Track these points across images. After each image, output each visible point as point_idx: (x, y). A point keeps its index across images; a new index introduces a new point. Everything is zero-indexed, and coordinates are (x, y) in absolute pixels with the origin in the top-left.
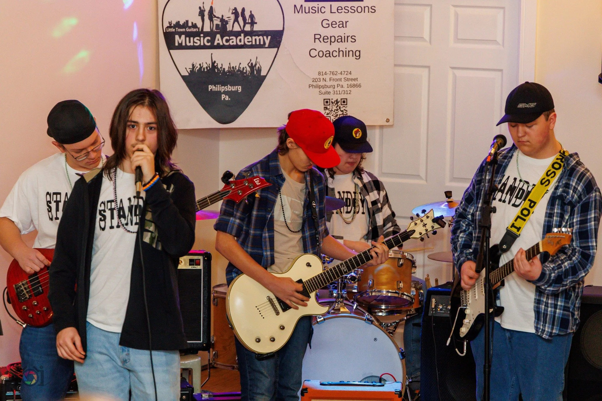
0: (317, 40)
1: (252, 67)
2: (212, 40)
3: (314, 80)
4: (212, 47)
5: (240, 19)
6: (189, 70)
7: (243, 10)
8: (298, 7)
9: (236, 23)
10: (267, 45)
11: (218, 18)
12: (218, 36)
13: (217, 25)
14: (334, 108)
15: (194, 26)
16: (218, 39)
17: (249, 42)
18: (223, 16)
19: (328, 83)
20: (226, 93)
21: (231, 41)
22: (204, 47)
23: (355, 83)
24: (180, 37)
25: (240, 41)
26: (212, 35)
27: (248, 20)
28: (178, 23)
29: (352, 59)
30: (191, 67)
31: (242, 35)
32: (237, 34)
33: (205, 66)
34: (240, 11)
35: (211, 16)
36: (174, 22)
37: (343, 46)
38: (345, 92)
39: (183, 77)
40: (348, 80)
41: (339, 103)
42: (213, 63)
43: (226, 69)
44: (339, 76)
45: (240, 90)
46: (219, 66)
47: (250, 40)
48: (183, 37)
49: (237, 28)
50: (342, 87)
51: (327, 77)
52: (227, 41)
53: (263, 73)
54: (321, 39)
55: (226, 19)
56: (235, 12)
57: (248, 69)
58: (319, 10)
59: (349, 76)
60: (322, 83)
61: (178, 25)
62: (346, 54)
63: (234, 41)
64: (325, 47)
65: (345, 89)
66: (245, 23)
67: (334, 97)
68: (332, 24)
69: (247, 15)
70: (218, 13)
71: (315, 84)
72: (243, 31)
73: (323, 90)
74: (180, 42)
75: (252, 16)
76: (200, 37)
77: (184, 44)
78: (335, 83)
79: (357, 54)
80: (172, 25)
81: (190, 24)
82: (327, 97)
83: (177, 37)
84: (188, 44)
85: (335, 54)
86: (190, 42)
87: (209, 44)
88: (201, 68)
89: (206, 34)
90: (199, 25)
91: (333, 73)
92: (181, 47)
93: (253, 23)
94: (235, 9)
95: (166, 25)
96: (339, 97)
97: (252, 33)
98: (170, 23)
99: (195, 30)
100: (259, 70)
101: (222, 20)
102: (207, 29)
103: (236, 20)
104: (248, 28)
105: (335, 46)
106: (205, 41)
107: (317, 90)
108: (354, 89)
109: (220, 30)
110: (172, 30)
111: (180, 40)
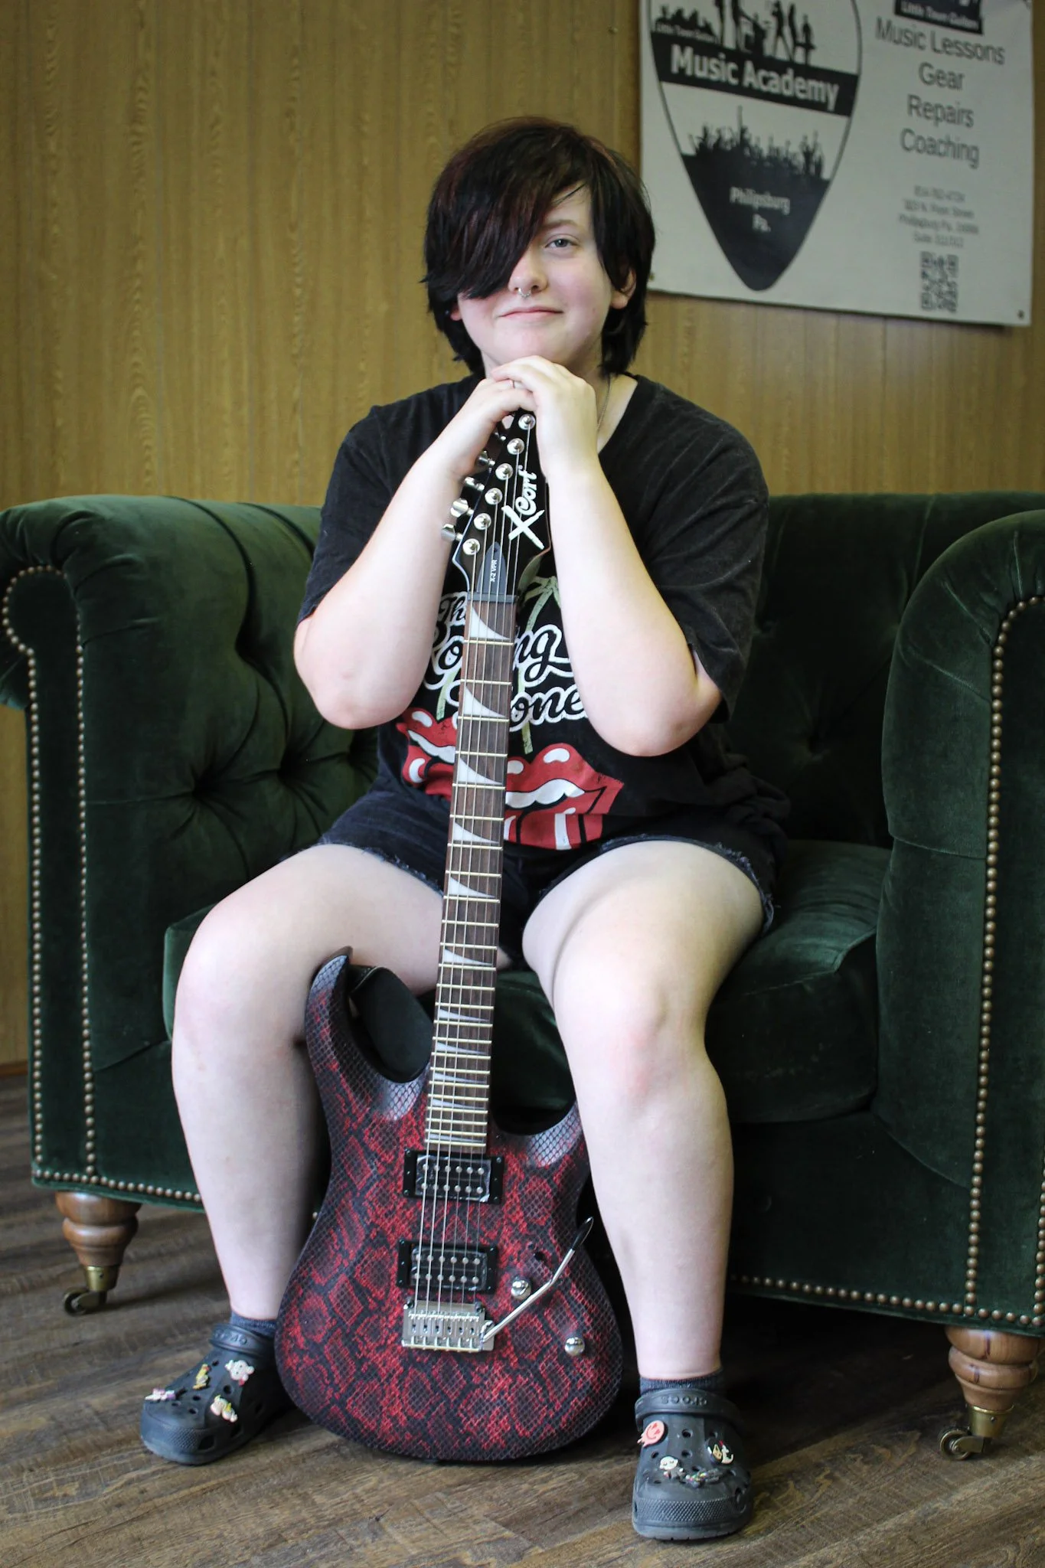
0: (914, 111)
1: (808, 155)
2: (739, 74)
3: (909, 206)
4: (740, 90)
5: (786, 30)
6: (697, 142)
7: (792, 9)
8: (884, 24)
9: (780, 42)
10: (831, 106)
11: (748, 18)
12: (749, 66)
13: (747, 37)
14: (937, 276)
15: (707, 29)
16: (749, 75)
17: (802, 91)
18: (756, 16)
19: (931, 217)
20: (764, 212)
21: (771, 83)
22: (725, 87)
23: (969, 222)
24: (683, 50)
25: (787, 86)
26: (738, 58)
27: (801, 39)
28: (679, 13)
29: (965, 164)
30: (700, 134)
31: (791, 72)
32: (780, 67)
33: (727, 136)
34: (785, 10)
35: (737, 13)
36: (672, 11)
37: (954, 133)
38: (954, 242)
39: (687, 160)
40: (958, 213)
41: (946, 267)
42: (743, 131)
43: (765, 153)
44: (945, 203)
45: (786, 210)
46: (753, 142)
47: (803, 87)
48: (689, 51)
49: (782, 55)
50: (949, 228)
51: (928, 203)
52: (765, 81)
53: (826, 175)
54: (921, 110)
55: (763, 26)
56: (778, 14)
57: (801, 159)
58: (914, 41)
59: (961, 206)
60: (919, 215)
61: (678, 19)
62: (957, 153)
63: (777, 84)
64: (926, 128)
65: (955, 234)
66: (796, 44)
67: (937, 252)
68: (938, 78)
69: (799, 24)
70: (748, 6)
71: (908, 214)
72: (791, 64)
73: (922, 231)
74: (682, 64)
75: (807, 29)
76: (719, 59)
77: (689, 72)
78: (939, 219)
79: (974, 156)
80: (669, 17)
81: (701, 23)
82: (926, 248)
83: (676, 49)
84: (700, 74)
85: (942, 148)
86: (701, 68)
87: (734, 81)
88: (720, 139)
89: (728, 56)
90: (716, 28)
91: (937, 194)
92: (683, 79)
93: (808, 47)
94: (778, 5)
95: (657, 14)
96: (945, 252)
97: (807, 72)
98: (664, 10)
99: (708, 39)
100: (819, 167)
101: (756, 27)
102: (730, 42)
103: (779, 33)
104: (799, 57)
105: (942, 131)
106: (726, 72)
107: (910, 229)
108: (968, 237)
109: (752, 51)
110: (666, 29)
111: (682, 58)
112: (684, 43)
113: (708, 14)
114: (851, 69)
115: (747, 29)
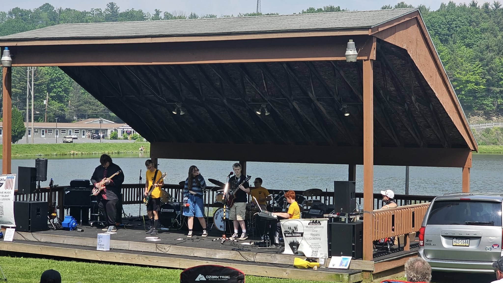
2: (292, 235)
4: (292, 236)
8: (307, 226)
10: (300, 236)
12: (293, 234)
14: (315, 253)
15: (288, 231)
16: (293, 235)
22: (291, 236)
23: (319, 246)
26: (292, 233)
29: (319, 240)
37: (317, 237)
38: (317, 249)
39: (289, 244)
40: (318, 246)
43: (294, 241)
44: (316, 245)
47: (297, 234)
51: (314, 245)
54: (312, 235)
57: (298, 241)
58: (312, 227)
59: (318, 245)
60: (312, 246)
62: (318, 239)
63: (295, 235)
64: (313, 237)
67: (315, 250)
68: (314, 231)
73: (313, 248)
78: (315, 246)
79: (320, 239)
82: (313, 250)
85: (315, 239)
89: (291, 233)
91: (315, 244)
92: (287, 237)
96: (316, 250)
102: (291, 232)
103: (295, 230)
105: (315, 237)
106: (291, 235)
107: (311, 248)
108: (319, 249)
109: (293, 232)
110: (285, 232)
111: (287, 235)
112: (287, 233)
113: (288, 230)
114: (303, 232)
115: (292, 230)
